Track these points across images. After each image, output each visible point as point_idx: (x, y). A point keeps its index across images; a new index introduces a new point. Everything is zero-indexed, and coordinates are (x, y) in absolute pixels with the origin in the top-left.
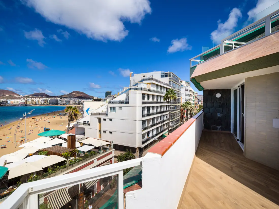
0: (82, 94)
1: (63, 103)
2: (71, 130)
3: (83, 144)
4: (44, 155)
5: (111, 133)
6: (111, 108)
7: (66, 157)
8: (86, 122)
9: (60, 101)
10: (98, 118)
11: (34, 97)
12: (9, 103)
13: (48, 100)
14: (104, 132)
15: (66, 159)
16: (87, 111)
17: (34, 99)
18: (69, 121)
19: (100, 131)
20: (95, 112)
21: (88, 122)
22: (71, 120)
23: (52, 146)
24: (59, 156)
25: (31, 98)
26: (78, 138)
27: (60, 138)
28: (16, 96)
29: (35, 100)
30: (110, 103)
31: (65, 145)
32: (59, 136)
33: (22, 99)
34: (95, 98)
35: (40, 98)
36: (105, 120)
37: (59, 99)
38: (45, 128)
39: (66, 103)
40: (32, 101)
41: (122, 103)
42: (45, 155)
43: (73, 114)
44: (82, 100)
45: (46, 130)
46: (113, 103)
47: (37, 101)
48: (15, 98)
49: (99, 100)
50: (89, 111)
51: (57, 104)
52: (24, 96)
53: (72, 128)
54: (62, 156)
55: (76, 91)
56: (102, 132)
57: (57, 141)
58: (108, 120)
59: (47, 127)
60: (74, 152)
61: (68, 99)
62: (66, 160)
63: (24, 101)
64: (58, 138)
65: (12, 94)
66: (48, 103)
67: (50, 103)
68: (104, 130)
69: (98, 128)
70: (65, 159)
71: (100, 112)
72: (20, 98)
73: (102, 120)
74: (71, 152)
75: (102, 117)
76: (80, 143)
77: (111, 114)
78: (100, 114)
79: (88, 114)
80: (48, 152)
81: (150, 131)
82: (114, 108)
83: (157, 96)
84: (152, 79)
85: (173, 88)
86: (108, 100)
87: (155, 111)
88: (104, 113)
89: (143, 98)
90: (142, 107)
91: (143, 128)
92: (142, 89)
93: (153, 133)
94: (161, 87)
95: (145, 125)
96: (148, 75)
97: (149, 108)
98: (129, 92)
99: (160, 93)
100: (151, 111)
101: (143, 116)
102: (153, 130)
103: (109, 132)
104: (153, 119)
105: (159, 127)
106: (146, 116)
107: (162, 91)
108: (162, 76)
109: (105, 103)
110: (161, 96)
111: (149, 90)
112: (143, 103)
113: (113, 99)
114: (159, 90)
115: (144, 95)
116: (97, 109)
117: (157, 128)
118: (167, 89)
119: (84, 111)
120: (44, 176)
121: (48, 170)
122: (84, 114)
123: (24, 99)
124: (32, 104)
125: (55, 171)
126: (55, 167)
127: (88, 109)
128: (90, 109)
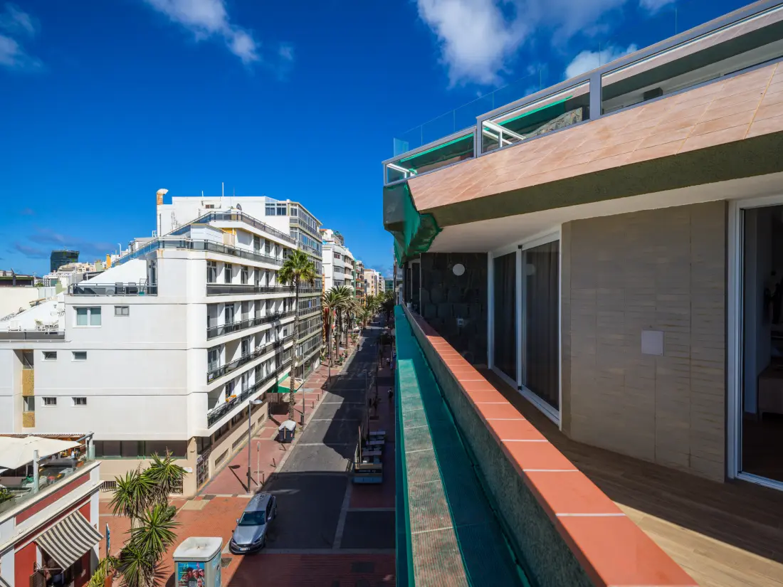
5: (81, 401)
6: (81, 311)
10: (15, 351)
14: (51, 401)
19: (29, 400)
30: (77, 291)
36: (51, 355)
41: (132, 290)
46: (89, 291)
49: (24, 282)
56: (39, 402)
58: (65, 357)
68: (50, 394)
69: (17, 389)
71: (31, 327)
73: (39, 357)
75: (38, 348)
77: (78, 333)
78: (25, 335)
81: (233, 379)
82: (96, 310)
83: (257, 270)
84: (240, 217)
85: (302, 247)
86: (65, 282)
87: (251, 315)
88: (49, 330)
89: (211, 275)
90: (205, 306)
91: (212, 373)
92: (206, 246)
93: (245, 384)
94: (268, 242)
95: (218, 362)
96: (224, 203)
97: (230, 307)
98: (159, 256)
99: (266, 260)
100: (238, 318)
101: (211, 334)
102: (244, 376)
103: (74, 399)
104: (245, 341)
105: (263, 363)
106: (221, 334)
107: (272, 254)
108: (269, 211)
109: (49, 291)
110: (268, 271)
111: (232, 252)
112: (212, 291)
113: (90, 278)
114: (262, 251)
115: (212, 266)
116: (13, 315)
117: (258, 368)
118: (286, 249)
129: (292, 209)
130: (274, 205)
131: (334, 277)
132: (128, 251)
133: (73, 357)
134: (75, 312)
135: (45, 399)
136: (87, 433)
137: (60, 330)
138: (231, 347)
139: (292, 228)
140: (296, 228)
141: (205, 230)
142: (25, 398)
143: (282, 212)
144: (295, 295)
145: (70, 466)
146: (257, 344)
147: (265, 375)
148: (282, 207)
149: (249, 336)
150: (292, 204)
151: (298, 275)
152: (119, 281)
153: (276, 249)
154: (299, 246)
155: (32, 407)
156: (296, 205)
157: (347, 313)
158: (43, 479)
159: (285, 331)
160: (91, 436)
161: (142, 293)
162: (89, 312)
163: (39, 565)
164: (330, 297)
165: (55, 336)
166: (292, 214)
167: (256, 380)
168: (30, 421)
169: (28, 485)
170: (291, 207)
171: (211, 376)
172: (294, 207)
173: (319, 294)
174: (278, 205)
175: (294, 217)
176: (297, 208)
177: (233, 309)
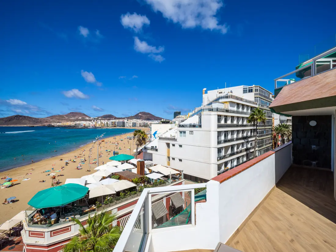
0: (148, 115)
1: (129, 125)
2: (139, 155)
3: (151, 172)
4: (116, 179)
5: (180, 160)
6: (181, 132)
7: (136, 183)
8: (153, 147)
9: (127, 123)
10: (166, 143)
11: (102, 120)
12: (82, 125)
13: (115, 122)
14: (173, 159)
15: (136, 185)
17: (103, 121)
18: (138, 145)
19: (169, 158)
20: (163, 136)
21: (156, 147)
22: (139, 145)
23: (122, 171)
24: (130, 181)
25: (101, 120)
26: (147, 164)
27: (129, 163)
28: (87, 118)
29: (103, 123)
30: (180, 126)
31: (135, 171)
32: (129, 161)
33: (93, 121)
34: (163, 120)
35: (108, 120)
36: (174, 145)
37: (126, 121)
38: (114, 152)
39: (132, 126)
40: (102, 123)
41: (194, 126)
43: (141, 138)
44: (149, 122)
45: (115, 153)
46: (183, 126)
47: (105, 123)
48: (86, 120)
49: (168, 122)
50: (156, 135)
51: (124, 126)
52: (94, 118)
53: (139, 153)
54: (132, 181)
55: (142, 112)
56: (171, 159)
57: (126, 166)
58: (177, 146)
59: (116, 151)
60: (144, 179)
61: (134, 121)
63: (94, 123)
64: (127, 162)
65: (84, 117)
66: (115, 125)
67: (117, 125)
68: (174, 157)
69: (166, 155)
71: (169, 136)
72: (91, 121)
73: (171, 145)
74: (140, 178)
75: (171, 142)
76: (149, 169)
77: (181, 140)
78: (168, 139)
79: (156, 138)
80: (119, 176)
81: (227, 161)
82: (185, 132)
83: (238, 118)
84: (231, 97)
85: (260, 106)
86: (177, 122)
87: (235, 136)
88: (173, 138)
89: (219, 120)
90: (217, 132)
91: (219, 157)
92: (217, 110)
93: (233, 164)
94: (243, 105)
95: (222, 154)
96: (226, 91)
97: (226, 133)
98: (202, 114)
99: (242, 113)
100: (229, 137)
101: (219, 143)
102: (232, 161)
103: (179, 159)
104: (232, 147)
105: (240, 157)
106: (223, 143)
107: (245, 110)
108: (245, 91)
109: (173, 125)
110: (243, 118)
111: (227, 111)
112: (219, 126)
113: (183, 121)
114: (240, 110)
115: (219, 117)
116: (165, 133)
117: (238, 158)
118: (252, 108)
119: (151, 135)
120: (117, 200)
121: (120, 195)
122: (151, 137)
123: (94, 121)
124: (102, 126)
125: (126, 196)
126: (127, 192)
127: (155, 133)
128: (157, 133)
129: (255, 89)
130: (247, 88)
131: (280, 119)
132: (193, 112)
133: (179, 146)
134: (179, 132)
135: (172, 158)
136: (182, 170)
137: (176, 138)
138: (226, 148)
139: (255, 98)
140: (257, 97)
141: (217, 104)
142: (168, 157)
143: (251, 91)
144: (255, 128)
145: (178, 179)
146: (238, 148)
147: (241, 162)
148: (250, 89)
149: (234, 145)
150: (256, 87)
151: (257, 119)
152: (191, 123)
153: (247, 108)
154: (259, 106)
155: (169, 160)
156: (257, 87)
157: (288, 137)
158: (172, 180)
159: (251, 144)
160: (183, 171)
161: (197, 127)
162: (183, 133)
163: (171, 205)
164: (277, 129)
165: (174, 139)
166: (255, 91)
167: (237, 163)
168: (169, 164)
169: (169, 181)
170: (255, 88)
171: (219, 159)
172: (257, 88)
173: (270, 127)
174: (249, 88)
175: (256, 92)
176: (258, 88)
177: (227, 133)
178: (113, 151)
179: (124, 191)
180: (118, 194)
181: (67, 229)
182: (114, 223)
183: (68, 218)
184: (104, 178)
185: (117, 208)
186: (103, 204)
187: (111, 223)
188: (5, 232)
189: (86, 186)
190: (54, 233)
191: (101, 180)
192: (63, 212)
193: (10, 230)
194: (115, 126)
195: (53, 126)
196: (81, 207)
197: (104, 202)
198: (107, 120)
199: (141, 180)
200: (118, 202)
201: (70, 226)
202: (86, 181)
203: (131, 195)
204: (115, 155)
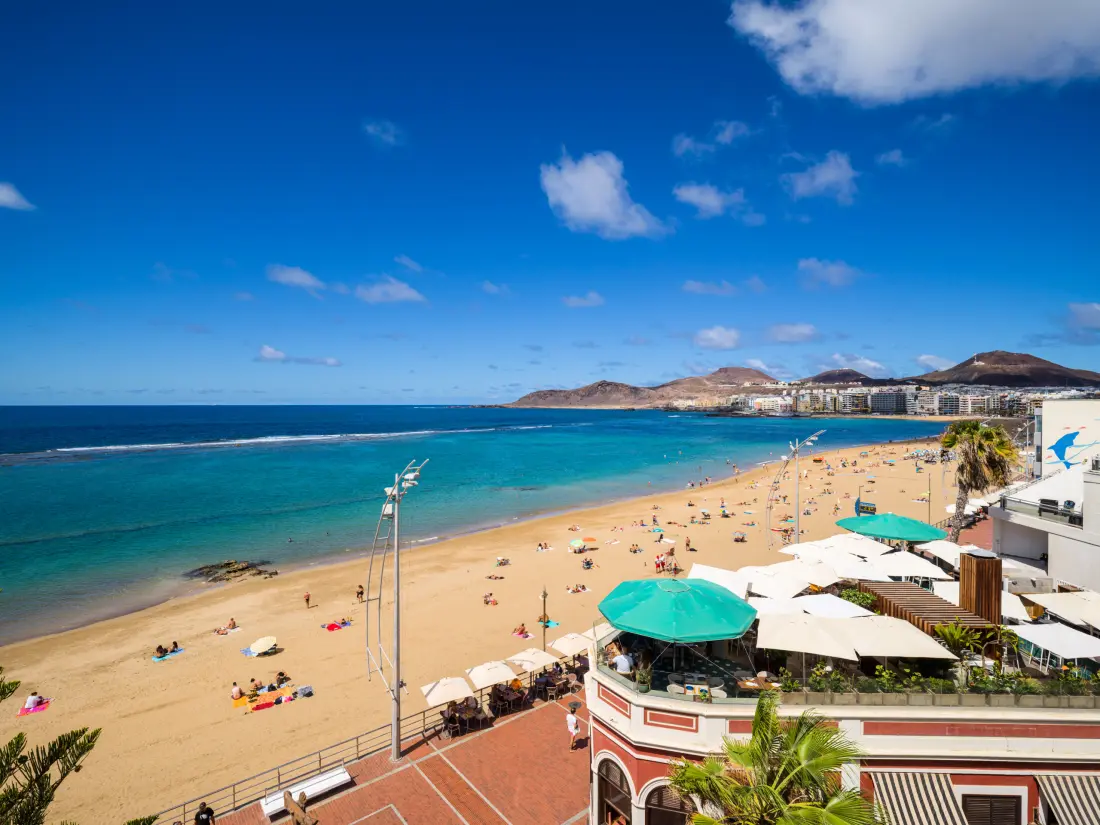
0: (1023, 362)
1: (926, 406)
2: (968, 531)
3: (1040, 616)
4: (860, 605)
7: (954, 646)
8: (1055, 503)
9: (916, 397)
11: (818, 388)
12: (751, 408)
13: (865, 397)
16: (1060, 447)
17: (819, 393)
18: (965, 487)
21: (1070, 504)
22: (970, 485)
23: (890, 580)
24: (923, 630)
25: (811, 389)
26: (1012, 575)
27: (922, 555)
28: (769, 385)
29: (821, 398)
31: (949, 592)
32: (919, 547)
35: (839, 388)
37: (911, 389)
38: (858, 501)
39: (940, 409)
40: (815, 399)
42: (866, 607)
43: (982, 457)
44: (1028, 396)
45: (861, 508)
48: (765, 392)
50: (1069, 452)
51: (903, 410)
52: (790, 384)
53: (972, 522)
54: (933, 633)
55: (992, 354)
57: (909, 565)
59: (865, 500)
60: (993, 638)
61: (951, 392)
62: (956, 660)
63: (789, 401)
64: (911, 550)
65: (758, 380)
66: (867, 406)
67: (873, 409)
70: (949, 655)
72: (778, 392)
74: (977, 630)
76: (1026, 602)
79: (1068, 465)
80: (875, 598)
119: (1039, 449)
120: (863, 690)
121: (877, 673)
122: (1039, 459)
123: (789, 394)
124: (815, 409)
125: (905, 686)
126: (908, 671)
127: (1067, 441)
128: (1076, 441)
178: (855, 499)
179: (895, 663)
180: (868, 665)
181: (686, 721)
182: (851, 777)
183: (692, 688)
184: (813, 591)
185: (862, 719)
186: (807, 685)
187: (838, 769)
188: (565, 660)
189: (746, 600)
190: (655, 716)
191: (801, 595)
192: (682, 664)
193: (574, 659)
194: (865, 412)
195: (676, 410)
196: (734, 667)
197: (810, 680)
198: (834, 391)
199: (983, 640)
200: (865, 697)
201: (696, 716)
202: (750, 585)
203: (924, 691)
204: (862, 515)
